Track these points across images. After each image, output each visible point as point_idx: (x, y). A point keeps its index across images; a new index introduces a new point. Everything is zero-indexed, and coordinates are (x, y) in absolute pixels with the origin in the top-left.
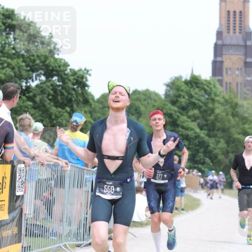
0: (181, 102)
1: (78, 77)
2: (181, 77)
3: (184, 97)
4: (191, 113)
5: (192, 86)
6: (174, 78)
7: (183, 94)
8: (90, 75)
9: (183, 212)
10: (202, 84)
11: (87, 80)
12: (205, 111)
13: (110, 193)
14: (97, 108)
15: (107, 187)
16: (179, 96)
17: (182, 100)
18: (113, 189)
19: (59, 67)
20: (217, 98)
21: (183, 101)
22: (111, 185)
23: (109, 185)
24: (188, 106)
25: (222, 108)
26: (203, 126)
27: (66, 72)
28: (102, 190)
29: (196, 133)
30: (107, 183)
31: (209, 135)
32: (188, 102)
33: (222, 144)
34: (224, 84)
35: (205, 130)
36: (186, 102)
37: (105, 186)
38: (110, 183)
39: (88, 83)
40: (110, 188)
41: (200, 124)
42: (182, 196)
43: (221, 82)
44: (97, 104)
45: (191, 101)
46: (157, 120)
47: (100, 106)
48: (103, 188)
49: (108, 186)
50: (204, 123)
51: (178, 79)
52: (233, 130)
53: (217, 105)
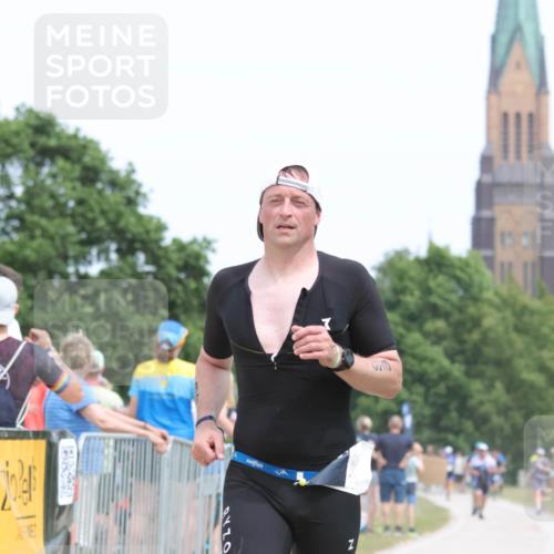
0: (407, 304)
2: (406, 251)
3: (412, 294)
4: (430, 326)
5: (431, 271)
6: (392, 254)
7: (410, 285)
8: (214, 251)
9: (412, 535)
10: (453, 266)
16: (403, 290)
17: (408, 299)
19: (148, 232)
21: (411, 301)
24: (422, 312)
25: (499, 316)
26: (455, 354)
31: (469, 375)
34: (498, 267)
35: (459, 362)
36: (417, 305)
42: (409, 502)
45: (429, 303)
50: (458, 347)
51: (400, 255)
52: (520, 363)
53: (486, 308)
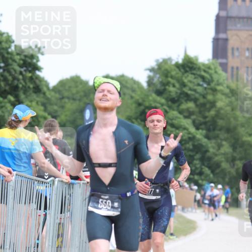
0: (170, 92)
1: (26, 56)
2: (170, 59)
4: (184, 106)
7: (172, 81)
10: (199, 69)
11: (38, 61)
12: (204, 105)
13: (106, 208)
14: (53, 99)
15: (102, 202)
16: (168, 83)
17: (171, 89)
18: (110, 205)
20: (219, 88)
21: (173, 90)
22: (107, 199)
23: (105, 199)
24: (179, 97)
25: (227, 100)
26: (201, 124)
27: (10, 50)
28: (96, 205)
29: (189, 133)
30: (102, 197)
31: (207, 137)
32: (179, 91)
33: (226, 148)
34: (229, 70)
35: (202, 129)
36: (177, 93)
37: (101, 200)
38: (107, 197)
39: (40, 64)
40: (106, 202)
41: (197, 122)
43: (224, 67)
44: (53, 93)
45: (184, 91)
46: (155, 121)
47: (57, 96)
48: (98, 203)
49: (104, 201)
50: (202, 120)
53: (219, 96)
